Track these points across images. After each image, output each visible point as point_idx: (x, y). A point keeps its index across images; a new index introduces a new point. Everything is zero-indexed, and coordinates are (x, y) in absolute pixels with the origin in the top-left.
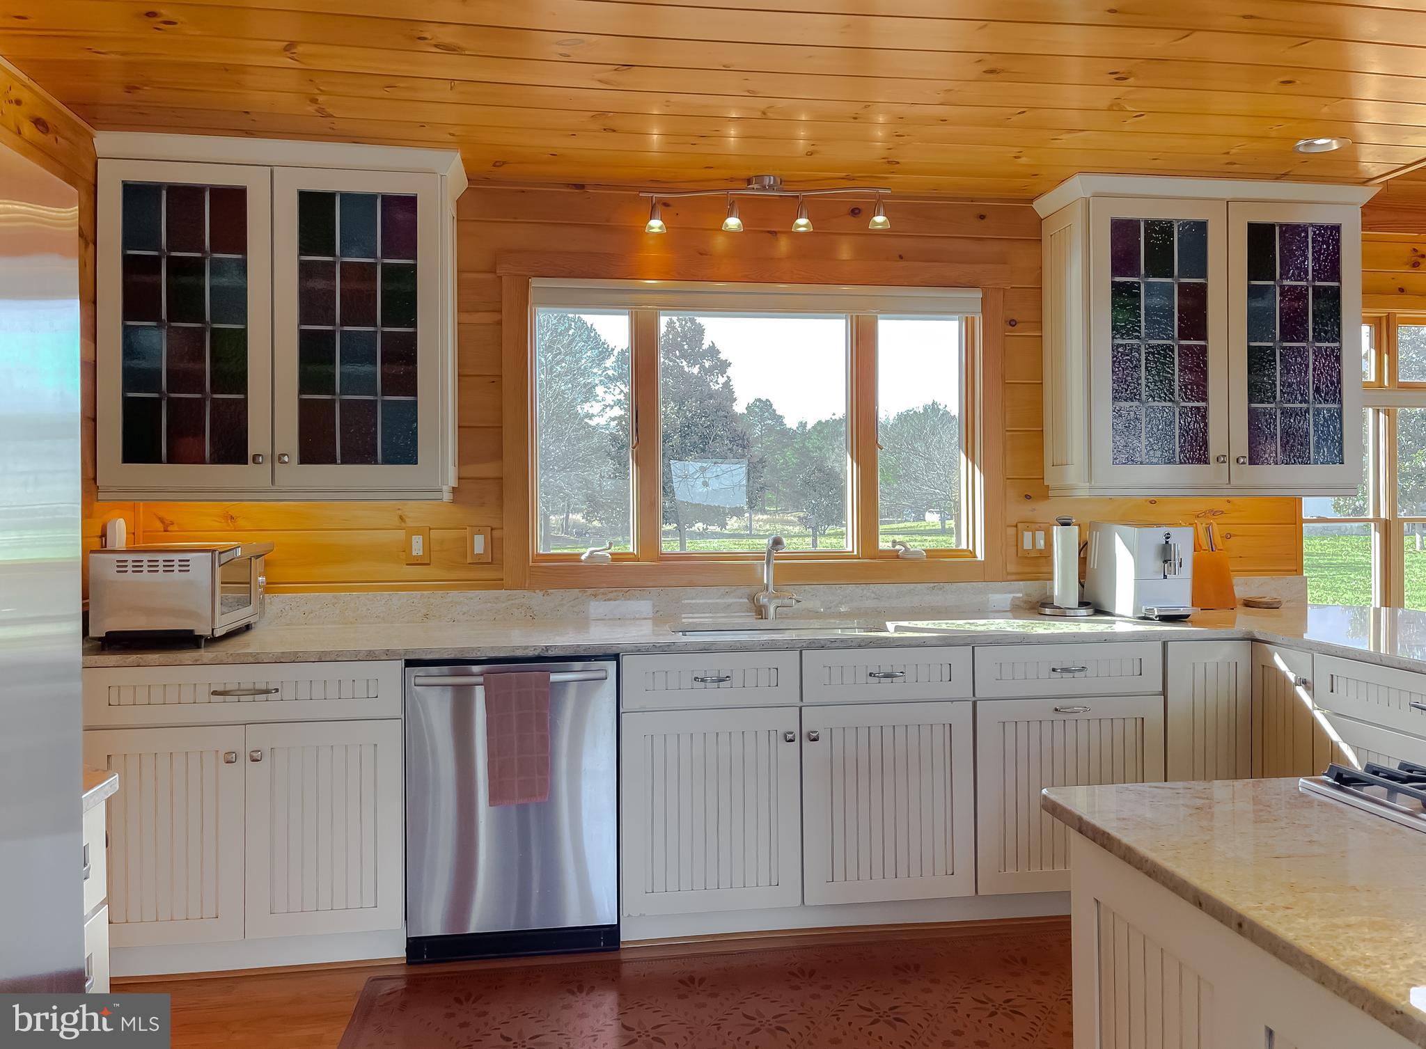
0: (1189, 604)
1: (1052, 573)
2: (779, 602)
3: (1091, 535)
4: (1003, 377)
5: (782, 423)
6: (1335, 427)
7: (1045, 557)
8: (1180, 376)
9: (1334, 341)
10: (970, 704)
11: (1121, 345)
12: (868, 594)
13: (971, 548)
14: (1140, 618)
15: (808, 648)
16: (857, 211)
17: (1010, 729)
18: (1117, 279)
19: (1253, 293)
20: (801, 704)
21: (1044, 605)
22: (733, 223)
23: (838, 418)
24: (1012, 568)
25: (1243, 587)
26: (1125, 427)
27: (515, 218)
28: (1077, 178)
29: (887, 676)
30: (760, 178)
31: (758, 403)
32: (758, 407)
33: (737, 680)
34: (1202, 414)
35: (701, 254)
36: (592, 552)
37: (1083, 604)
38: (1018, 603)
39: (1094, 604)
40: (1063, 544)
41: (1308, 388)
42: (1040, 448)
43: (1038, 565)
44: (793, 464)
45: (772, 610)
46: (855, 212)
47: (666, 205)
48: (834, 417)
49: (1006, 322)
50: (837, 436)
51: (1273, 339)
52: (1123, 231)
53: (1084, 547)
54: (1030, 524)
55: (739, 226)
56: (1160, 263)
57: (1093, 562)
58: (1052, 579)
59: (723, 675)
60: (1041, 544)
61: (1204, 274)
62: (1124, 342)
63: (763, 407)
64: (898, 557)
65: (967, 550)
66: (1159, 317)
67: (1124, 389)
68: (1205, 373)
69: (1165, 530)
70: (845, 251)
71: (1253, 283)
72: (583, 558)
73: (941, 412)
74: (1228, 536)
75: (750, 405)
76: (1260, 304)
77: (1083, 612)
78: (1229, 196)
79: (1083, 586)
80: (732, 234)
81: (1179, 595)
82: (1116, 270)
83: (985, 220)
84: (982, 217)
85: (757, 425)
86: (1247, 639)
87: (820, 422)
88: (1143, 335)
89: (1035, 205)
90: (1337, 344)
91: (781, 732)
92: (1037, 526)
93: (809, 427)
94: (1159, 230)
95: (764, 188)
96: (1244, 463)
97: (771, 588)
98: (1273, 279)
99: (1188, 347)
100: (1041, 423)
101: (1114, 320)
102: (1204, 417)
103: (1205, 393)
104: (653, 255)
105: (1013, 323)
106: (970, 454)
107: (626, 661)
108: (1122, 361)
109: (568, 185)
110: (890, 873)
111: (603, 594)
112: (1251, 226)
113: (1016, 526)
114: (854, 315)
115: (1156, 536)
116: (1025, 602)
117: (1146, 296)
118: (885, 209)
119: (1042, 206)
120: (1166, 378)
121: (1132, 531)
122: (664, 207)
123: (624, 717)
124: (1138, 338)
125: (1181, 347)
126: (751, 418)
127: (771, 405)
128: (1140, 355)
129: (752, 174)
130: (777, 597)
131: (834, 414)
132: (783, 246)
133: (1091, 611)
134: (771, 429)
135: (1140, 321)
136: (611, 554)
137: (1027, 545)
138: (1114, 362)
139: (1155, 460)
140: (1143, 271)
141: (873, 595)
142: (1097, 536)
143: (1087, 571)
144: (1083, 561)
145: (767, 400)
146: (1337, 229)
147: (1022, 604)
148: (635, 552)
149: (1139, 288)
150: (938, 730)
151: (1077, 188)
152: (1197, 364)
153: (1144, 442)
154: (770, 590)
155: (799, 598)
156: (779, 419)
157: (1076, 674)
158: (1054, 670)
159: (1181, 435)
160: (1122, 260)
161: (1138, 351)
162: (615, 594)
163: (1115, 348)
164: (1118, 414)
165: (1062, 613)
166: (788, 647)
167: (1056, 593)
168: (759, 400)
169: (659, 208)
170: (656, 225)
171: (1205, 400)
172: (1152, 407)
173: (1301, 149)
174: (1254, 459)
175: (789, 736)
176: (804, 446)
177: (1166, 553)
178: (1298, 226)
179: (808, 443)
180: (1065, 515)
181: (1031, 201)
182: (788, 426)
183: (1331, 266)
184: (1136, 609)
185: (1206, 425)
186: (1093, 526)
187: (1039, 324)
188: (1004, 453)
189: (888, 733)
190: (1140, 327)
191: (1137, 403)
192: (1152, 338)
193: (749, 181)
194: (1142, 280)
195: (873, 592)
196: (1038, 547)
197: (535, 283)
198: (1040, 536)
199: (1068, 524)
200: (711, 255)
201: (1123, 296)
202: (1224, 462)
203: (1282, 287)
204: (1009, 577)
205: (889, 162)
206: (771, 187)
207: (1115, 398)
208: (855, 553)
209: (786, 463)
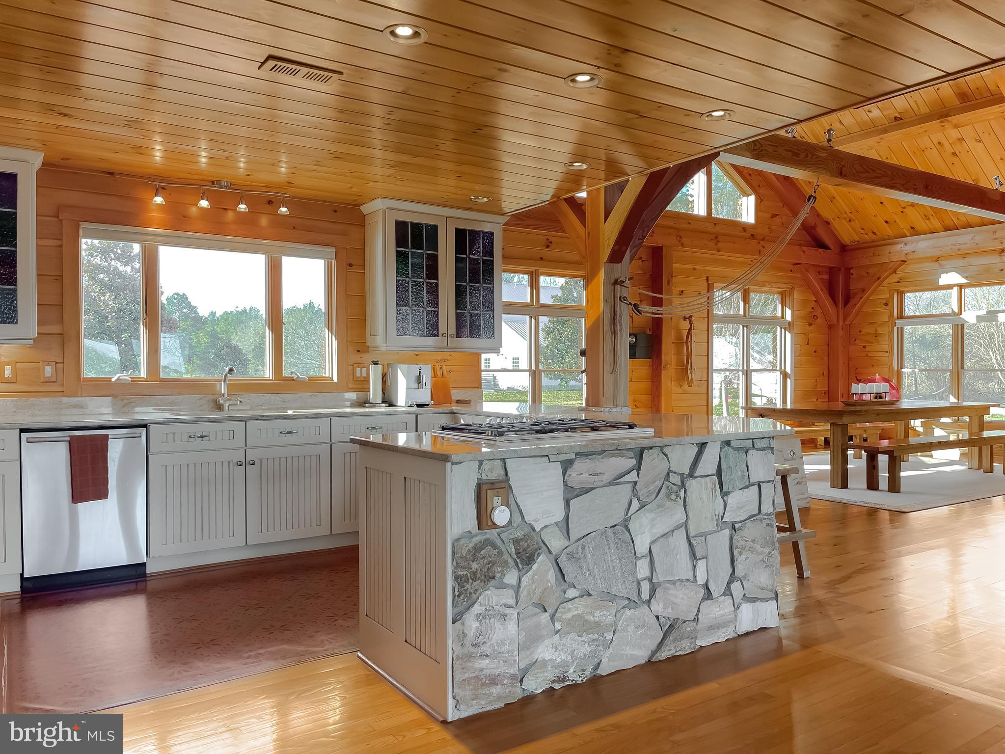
0: (429, 399)
1: (369, 388)
2: (231, 402)
3: (388, 370)
4: (346, 293)
5: (196, 312)
6: (491, 322)
7: (366, 380)
8: (426, 296)
9: (490, 284)
10: (329, 445)
11: (400, 280)
12: (278, 399)
13: (331, 376)
14: (408, 406)
15: (249, 420)
16: (271, 202)
17: (348, 456)
18: (398, 249)
19: (458, 260)
20: (246, 448)
21: (365, 403)
22: (204, 203)
23: (240, 310)
24: (351, 386)
25: (456, 394)
26: (402, 319)
27: (70, 188)
28: (379, 199)
29: (289, 433)
30: (219, 182)
31: (176, 296)
32: (176, 299)
33: (212, 437)
34: (436, 314)
35: (185, 217)
36: (119, 377)
37: (383, 402)
38: (354, 403)
39: (389, 402)
40: (375, 374)
41: (480, 304)
42: (364, 327)
43: (362, 384)
44: (205, 343)
45: (226, 405)
46: (270, 202)
47: (163, 188)
48: (237, 309)
49: (347, 264)
50: (240, 323)
51: (465, 281)
52: (401, 226)
53: (384, 376)
54: (361, 365)
55: (208, 205)
56: (417, 244)
57: (389, 382)
58: (369, 391)
59: (205, 434)
60: (365, 375)
61: (437, 250)
62: (402, 279)
63: (182, 299)
64: (294, 380)
65: (329, 377)
66: (417, 267)
67: (401, 301)
68: (437, 295)
69: (419, 366)
70: (264, 221)
71: (458, 255)
72: (113, 380)
73: (316, 309)
74: (450, 371)
75: (169, 297)
76: (461, 265)
77: (383, 405)
78: (447, 215)
79: (384, 394)
80: (203, 209)
81: (424, 396)
82: (398, 245)
83: (337, 213)
84: (335, 211)
85: (176, 313)
86: (451, 413)
87: (226, 313)
88: (410, 276)
89: (362, 208)
90: (492, 285)
91: (235, 461)
92: (363, 365)
93: (218, 315)
94: (417, 227)
95: (221, 187)
96: (453, 337)
97: (226, 395)
98: (465, 254)
99: (430, 283)
100: (364, 315)
101: (397, 268)
102: (437, 316)
103: (437, 304)
104: (156, 215)
105: (351, 265)
106: (330, 329)
107: (152, 428)
108: (401, 287)
109: (104, 172)
110: (290, 527)
111: (128, 399)
112: (456, 229)
113: (353, 365)
114: (270, 255)
115: (415, 369)
116: (357, 402)
117: (411, 257)
118: (286, 205)
119: (366, 209)
120: (420, 297)
121: (404, 367)
122: (163, 190)
123: (151, 457)
124: (407, 277)
125: (427, 283)
126: (171, 307)
127: (187, 298)
128: (409, 285)
129: (215, 179)
130: (230, 400)
131: (237, 307)
132: (230, 215)
133: (387, 405)
134: (187, 317)
135: (408, 270)
136: (131, 378)
137: (358, 375)
138: (397, 288)
139: (416, 334)
140: (410, 246)
141: (281, 399)
142: (390, 370)
143: (386, 387)
144: (384, 382)
145: (184, 294)
146: (492, 234)
147: (355, 403)
148: (145, 377)
149: (408, 254)
150: (314, 458)
151: (379, 204)
152: (434, 291)
153: (411, 326)
154: (225, 396)
155: (242, 400)
156: (193, 309)
157: (378, 430)
158: (368, 428)
159: (427, 323)
160: (401, 241)
161: (408, 283)
162: (134, 399)
163: (397, 281)
164: (399, 313)
165: (374, 406)
166: (240, 419)
167: (371, 397)
168: (177, 294)
169: (160, 189)
170: (159, 200)
171: (437, 307)
172: (414, 310)
173: (473, 200)
174: (458, 335)
175: (239, 463)
176: (214, 330)
177: (419, 379)
178: (476, 231)
179: (217, 327)
180: (376, 359)
181: (360, 206)
182: (201, 314)
183: (489, 252)
184: (406, 403)
185: (438, 319)
186: (389, 365)
187: (363, 266)
188: (347, 329)
189: (289, 460)
190: (408, 272)
191: (408, 308)
192: (414, 278)
193: (213, 182)
194: (408, 250)
195: (281, 398)
196: (363, 376)
197: (84, 225)
198: (364, 370)
199: (377, 364)
200: (190, 218)
201: (401, 257)
202: (445, 336)
203: (470, 258)
204: (350, 390)
205: (288, 183)
206: (226, 187)
207: (398, 305)
208: (271, 378)
209: (199, 342)
